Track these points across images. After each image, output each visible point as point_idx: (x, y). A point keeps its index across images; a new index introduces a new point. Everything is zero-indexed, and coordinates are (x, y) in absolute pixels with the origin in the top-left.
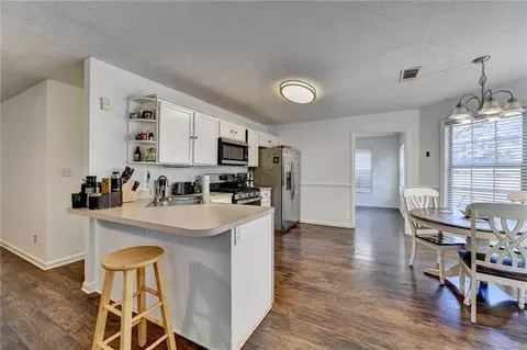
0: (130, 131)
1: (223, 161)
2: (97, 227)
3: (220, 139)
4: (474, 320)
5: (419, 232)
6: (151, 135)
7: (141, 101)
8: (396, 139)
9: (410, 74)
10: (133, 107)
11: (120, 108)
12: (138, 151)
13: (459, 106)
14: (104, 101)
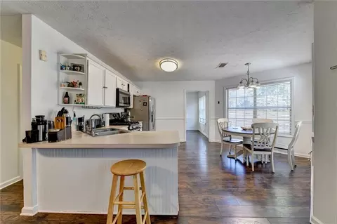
0: (61, 80)
1: (120, 105)
2: (38, 154)
3: (117, 90)
4: (253, 170)
5: (224, 139)
6: (80, 84)
7: (69, 57)
8: (197, 95)
9: (223, 65)
10: (63, 60)
11: (53, 60)
12: (67, 95)
13: (241, 83)
14: (43, 53)
